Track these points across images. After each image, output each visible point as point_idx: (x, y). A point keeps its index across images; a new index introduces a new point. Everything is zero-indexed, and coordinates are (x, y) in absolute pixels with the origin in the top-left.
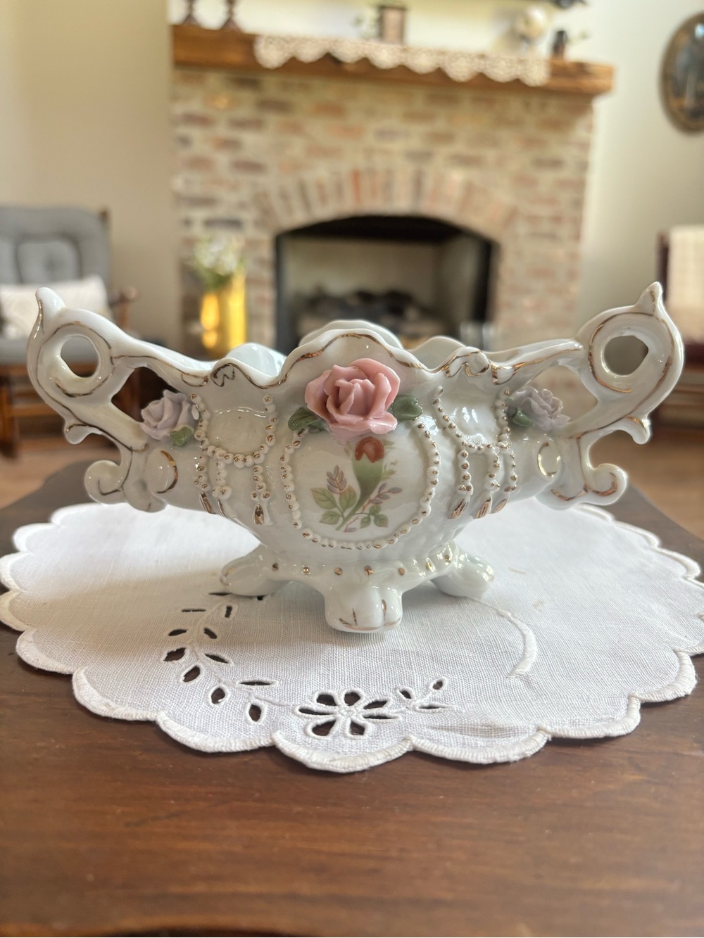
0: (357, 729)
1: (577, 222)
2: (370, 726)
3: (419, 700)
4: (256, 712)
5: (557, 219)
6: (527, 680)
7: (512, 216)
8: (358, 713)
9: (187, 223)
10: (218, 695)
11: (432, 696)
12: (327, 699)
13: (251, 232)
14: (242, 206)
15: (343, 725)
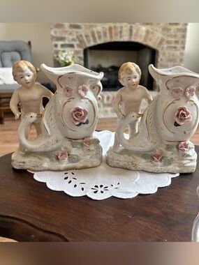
0: (102, 192)
1: (183, 43)
2: (104, 191)
3: (114, 187)
4: (83, 189)
5: (177, 42)
6: (136, 183)
7: (161, 41)
8: (102, 189)
9: (56, 46)
10: (75, 186)
11: (117, 186)
12: (96, 186)
13: (76, 48)
14: (73, 40)
15: (99, 191)
